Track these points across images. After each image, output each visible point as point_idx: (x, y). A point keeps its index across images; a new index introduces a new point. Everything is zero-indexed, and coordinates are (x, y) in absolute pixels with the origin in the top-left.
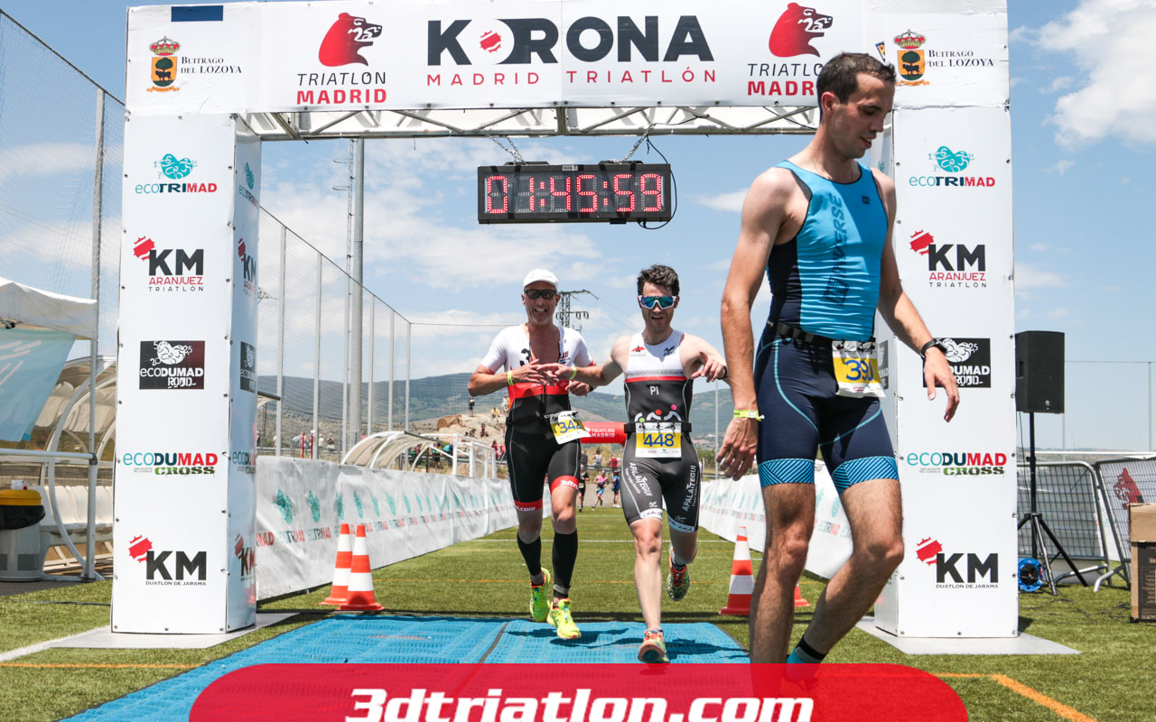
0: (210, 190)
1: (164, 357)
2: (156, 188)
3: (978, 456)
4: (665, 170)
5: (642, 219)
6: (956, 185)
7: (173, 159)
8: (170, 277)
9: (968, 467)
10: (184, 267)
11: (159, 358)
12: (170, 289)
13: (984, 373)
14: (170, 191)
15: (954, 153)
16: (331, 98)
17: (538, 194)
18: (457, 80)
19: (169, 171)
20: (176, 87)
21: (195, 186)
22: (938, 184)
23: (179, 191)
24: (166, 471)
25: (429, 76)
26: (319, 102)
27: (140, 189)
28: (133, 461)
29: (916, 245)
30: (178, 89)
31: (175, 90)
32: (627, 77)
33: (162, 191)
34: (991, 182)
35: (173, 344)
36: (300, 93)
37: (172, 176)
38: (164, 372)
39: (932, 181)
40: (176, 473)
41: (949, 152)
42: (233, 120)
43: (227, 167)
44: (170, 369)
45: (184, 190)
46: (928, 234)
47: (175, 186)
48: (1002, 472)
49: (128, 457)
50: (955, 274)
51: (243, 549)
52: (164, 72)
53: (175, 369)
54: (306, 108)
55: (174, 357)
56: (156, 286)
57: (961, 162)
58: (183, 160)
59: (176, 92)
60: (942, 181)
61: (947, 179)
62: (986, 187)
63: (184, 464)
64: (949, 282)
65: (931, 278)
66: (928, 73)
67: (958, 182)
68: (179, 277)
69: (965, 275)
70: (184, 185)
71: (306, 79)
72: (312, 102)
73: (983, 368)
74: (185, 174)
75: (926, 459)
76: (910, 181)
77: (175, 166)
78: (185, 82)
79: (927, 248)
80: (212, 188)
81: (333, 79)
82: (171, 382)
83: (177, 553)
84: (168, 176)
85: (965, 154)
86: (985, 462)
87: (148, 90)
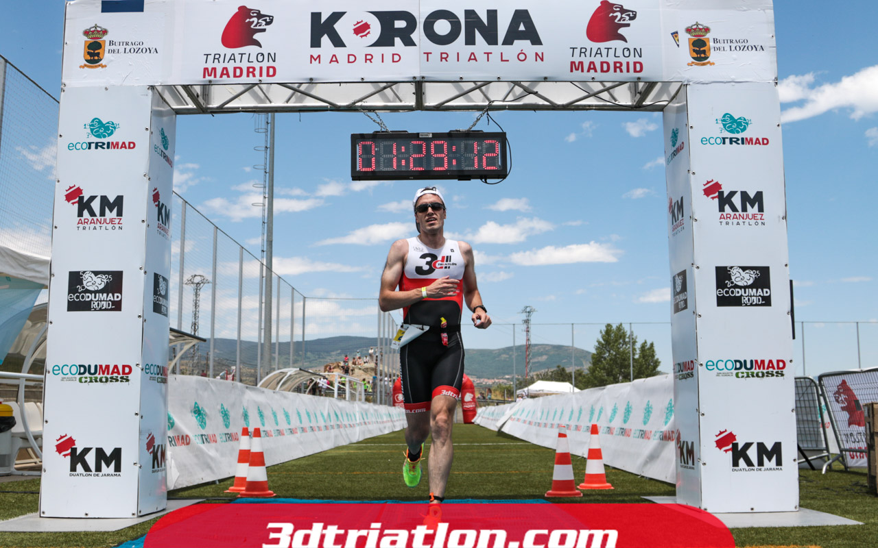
0: (129, 148)
1: (88, 284)
2: (84, 146)
3: (763, 362)
4: (501, 137)
5: (484, 176)
6: (739, 144)
7: (100, 122)
8: (95, 218)
9: (755, 371)
10: (107, 210)
11: (85, 285)
12: (95, 228)
13: (765, 295)
14: (96, 148)
15: (736, 118)
16: (231, 73)
17: (400, 156)
18: (334, 59)
19: (95, 132)
20: (103, 64)
21: (117, 144)
22: (724, 143)
23: (104, 148)
24: (88, 380)
25: (312, 56)
26: (221, 77)
27: (71, 147)
28: (60, 372)
29: (707, 192)
30: (105, 66)
31: (103, 66)
32: (473, 57)
33: (90, 148)
34: (765, 142)
35: (96, 273)
36: (206, 69)
37: (98, 136)
38: (88, 297)
39: (719, 141)
40: (96, 381)
41: (731, 117)
42: (150, 91)
43: (144, 129)
44: (93, 294)
45: (108, 148)
46: (717, 183)
47: (101, 144)
48: (782, 375)
49: (56, 368)
50: (740, 215)
51: (154, 446)
52: (94, 54)
53: (97, 294)
54: (210, 81)
55: (96, 284)
56: (84, 225)
57: (741, 125)
58: (108, 123)
59: (104, 69)
60: (727, 141)
61: (731, 139)
62: (762, 146)
63: (103, 374)
64: (735, 221)
65: (721, 218)
66: (713, 56)
67: (740, 142)
68: (103, 218)
69: (748, 216)
70: (108, 143)
71: (211, 58)
72: (215, 77)
73: (765, 290)
74: (110, 135)
75: (721, 365)
76: (702, 141)
77: (101, 129)
78: (112, 61)
79: (717, 194)
80: (132, 145)
81: (233, 58)
82: (94, 305)
83: (97, 449)
84: (94, 135)
85: (745, 120)
86: (768, 367)
87: (80, 67)
